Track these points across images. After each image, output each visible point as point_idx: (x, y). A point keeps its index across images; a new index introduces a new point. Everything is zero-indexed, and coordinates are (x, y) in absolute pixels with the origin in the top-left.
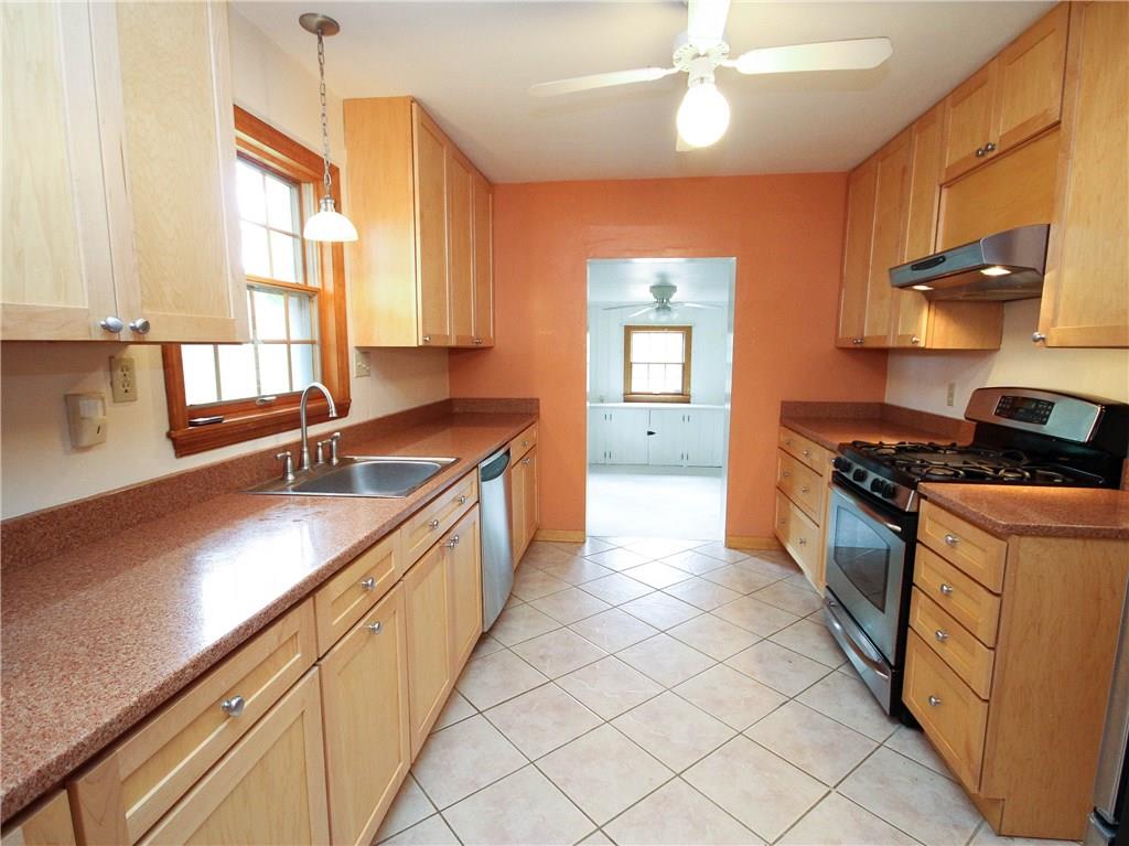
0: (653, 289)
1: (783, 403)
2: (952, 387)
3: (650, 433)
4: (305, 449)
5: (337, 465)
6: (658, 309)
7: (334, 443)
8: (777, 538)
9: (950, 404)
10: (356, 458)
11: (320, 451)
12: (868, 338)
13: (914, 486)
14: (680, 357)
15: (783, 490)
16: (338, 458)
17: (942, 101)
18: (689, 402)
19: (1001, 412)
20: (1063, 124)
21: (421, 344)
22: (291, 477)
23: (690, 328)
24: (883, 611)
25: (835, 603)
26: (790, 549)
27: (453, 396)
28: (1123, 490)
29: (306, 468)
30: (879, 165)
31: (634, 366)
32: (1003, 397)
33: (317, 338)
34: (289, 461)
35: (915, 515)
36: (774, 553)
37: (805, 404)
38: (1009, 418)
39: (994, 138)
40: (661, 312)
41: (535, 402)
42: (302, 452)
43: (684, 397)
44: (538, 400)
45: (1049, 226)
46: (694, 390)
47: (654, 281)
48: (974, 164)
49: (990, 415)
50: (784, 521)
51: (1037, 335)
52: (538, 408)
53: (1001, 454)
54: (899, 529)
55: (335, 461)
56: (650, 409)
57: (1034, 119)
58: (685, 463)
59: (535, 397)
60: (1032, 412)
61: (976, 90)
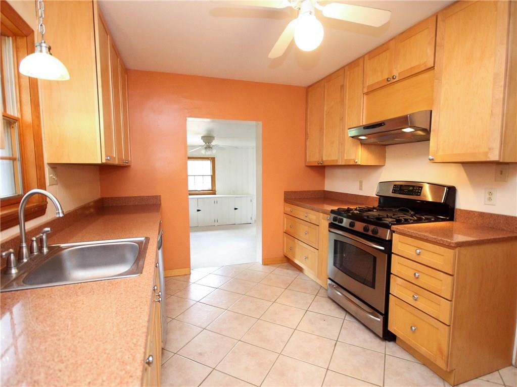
0: (203, 138)
1: (285, 192)
2: (361, 182)
3: (198, 211)
4: (24, 245)
5: (48, 253)
6: (206, 148)
7: (44, 237)
8: (286, 257)
9: (361, 189)
10: (62, 245)
11: (35, 244)
12: (325, 161)
13: (389, 228)
14: (210, 172)
15: (290, 234)
16: (48, 247)
17: (363, 57)
18: (215, 194)
19: (394, 191)
20: (435, 67)
21: (104, 161)
22: (14, 271)
23: (214, 158)
24: (374, 288)
25: (335, 286)
26: (297, 262)
27: (103, 197)
28: (456, 221)
29: (25, 260)
30: (326, 84)
31: (189, 177)
32: (394, 185)
33: (17, 155)
34: (12, 257)
35: (390, 241)
36: (285, 264)
37: (295, 192)
38: (400, 194)
39: (395, 73)
40: (208, 150)
41: (158, 198)
42: (21, 248)
43: (213, 192)
44: (160, 196)
45: (431, 111)
46: (218, 188)
47: (204, 133)
48: (386, 84)
49: (389, 193)
50: (292, 249)
51: (431, 157)
52: (160, 201)
53: (398, 209)
54: (382, 248)
55: (45, 250)
56: (198, 199)
57: (420, 65)
58: (216, 224)
59: (158, 194)
60: (412, 191)
61: (382, 53)
